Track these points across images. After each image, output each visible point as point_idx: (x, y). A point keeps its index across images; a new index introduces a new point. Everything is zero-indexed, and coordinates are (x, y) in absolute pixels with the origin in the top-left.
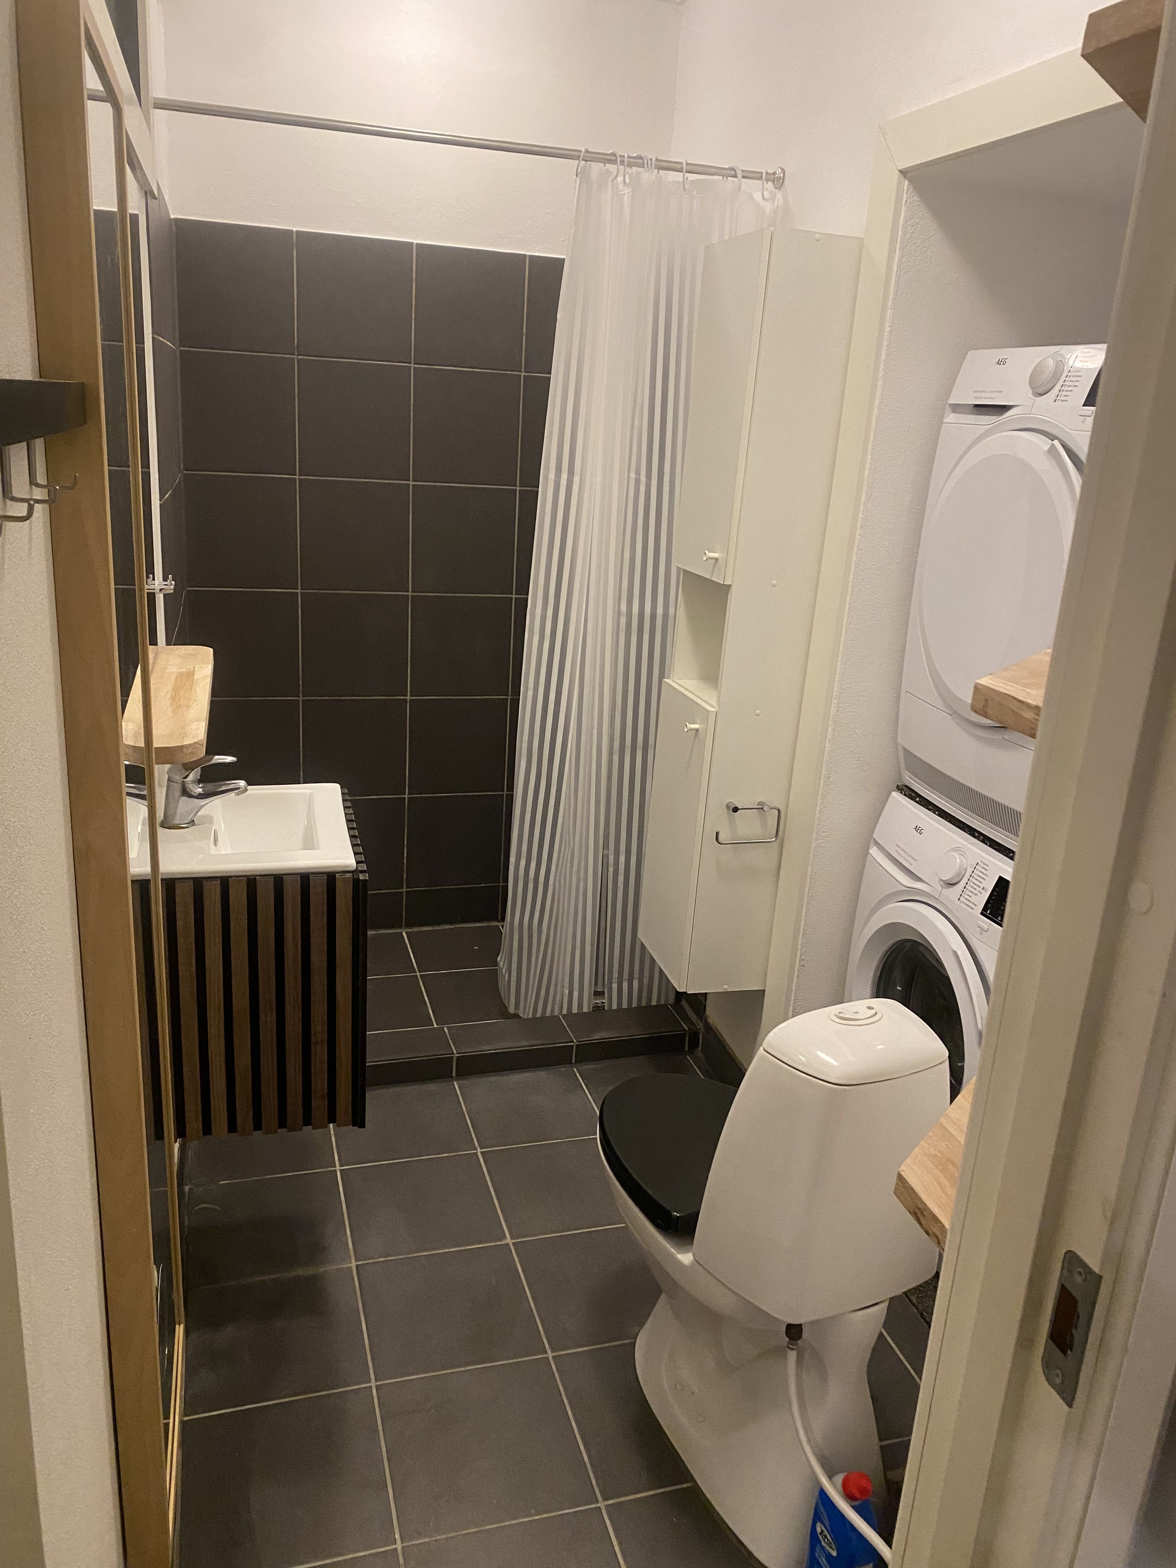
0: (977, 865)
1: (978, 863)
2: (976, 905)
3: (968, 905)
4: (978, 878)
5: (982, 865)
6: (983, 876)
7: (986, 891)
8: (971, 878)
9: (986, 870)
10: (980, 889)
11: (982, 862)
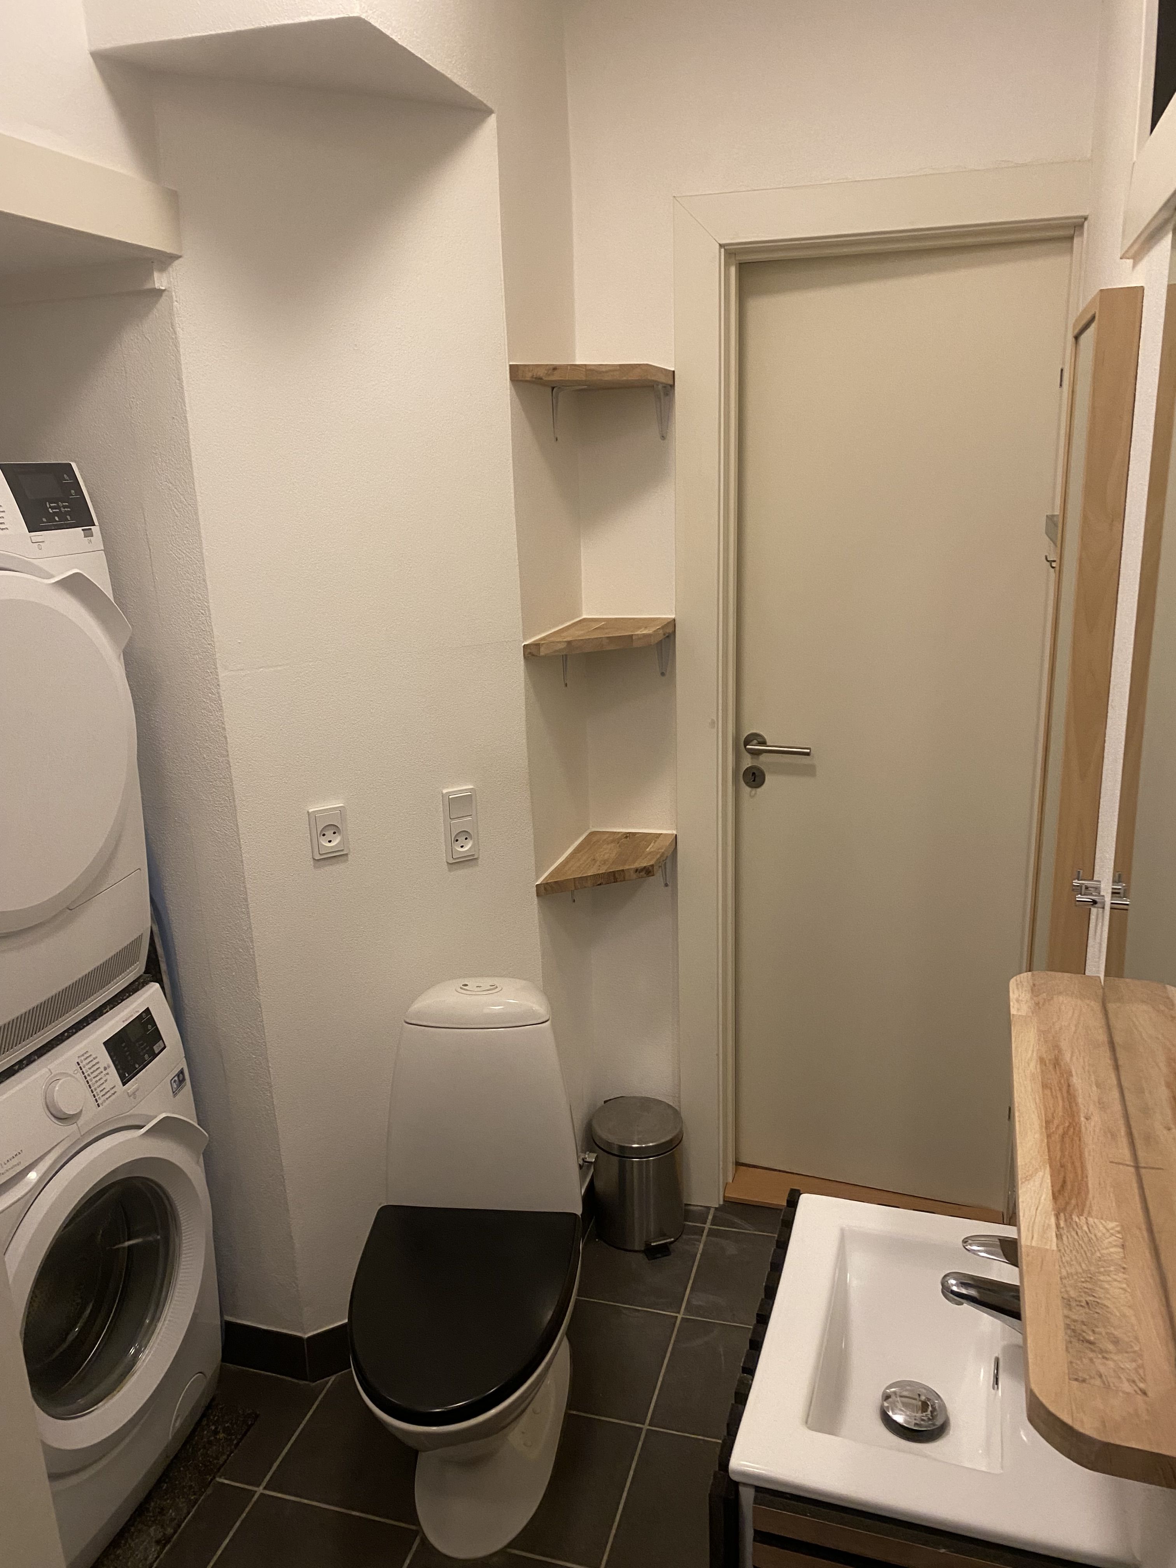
0: (79, 1064)
1: (78, 1063)
2: (115, 1086)
3: (109, 1097)
4: (92, 1071)
5: (82, 1058)
6: (94, 1063)
7: (109, 1067)
8: (88, 1078)
9: (91, 1055)
10: (105, 1072)
11: (79, 1057)
